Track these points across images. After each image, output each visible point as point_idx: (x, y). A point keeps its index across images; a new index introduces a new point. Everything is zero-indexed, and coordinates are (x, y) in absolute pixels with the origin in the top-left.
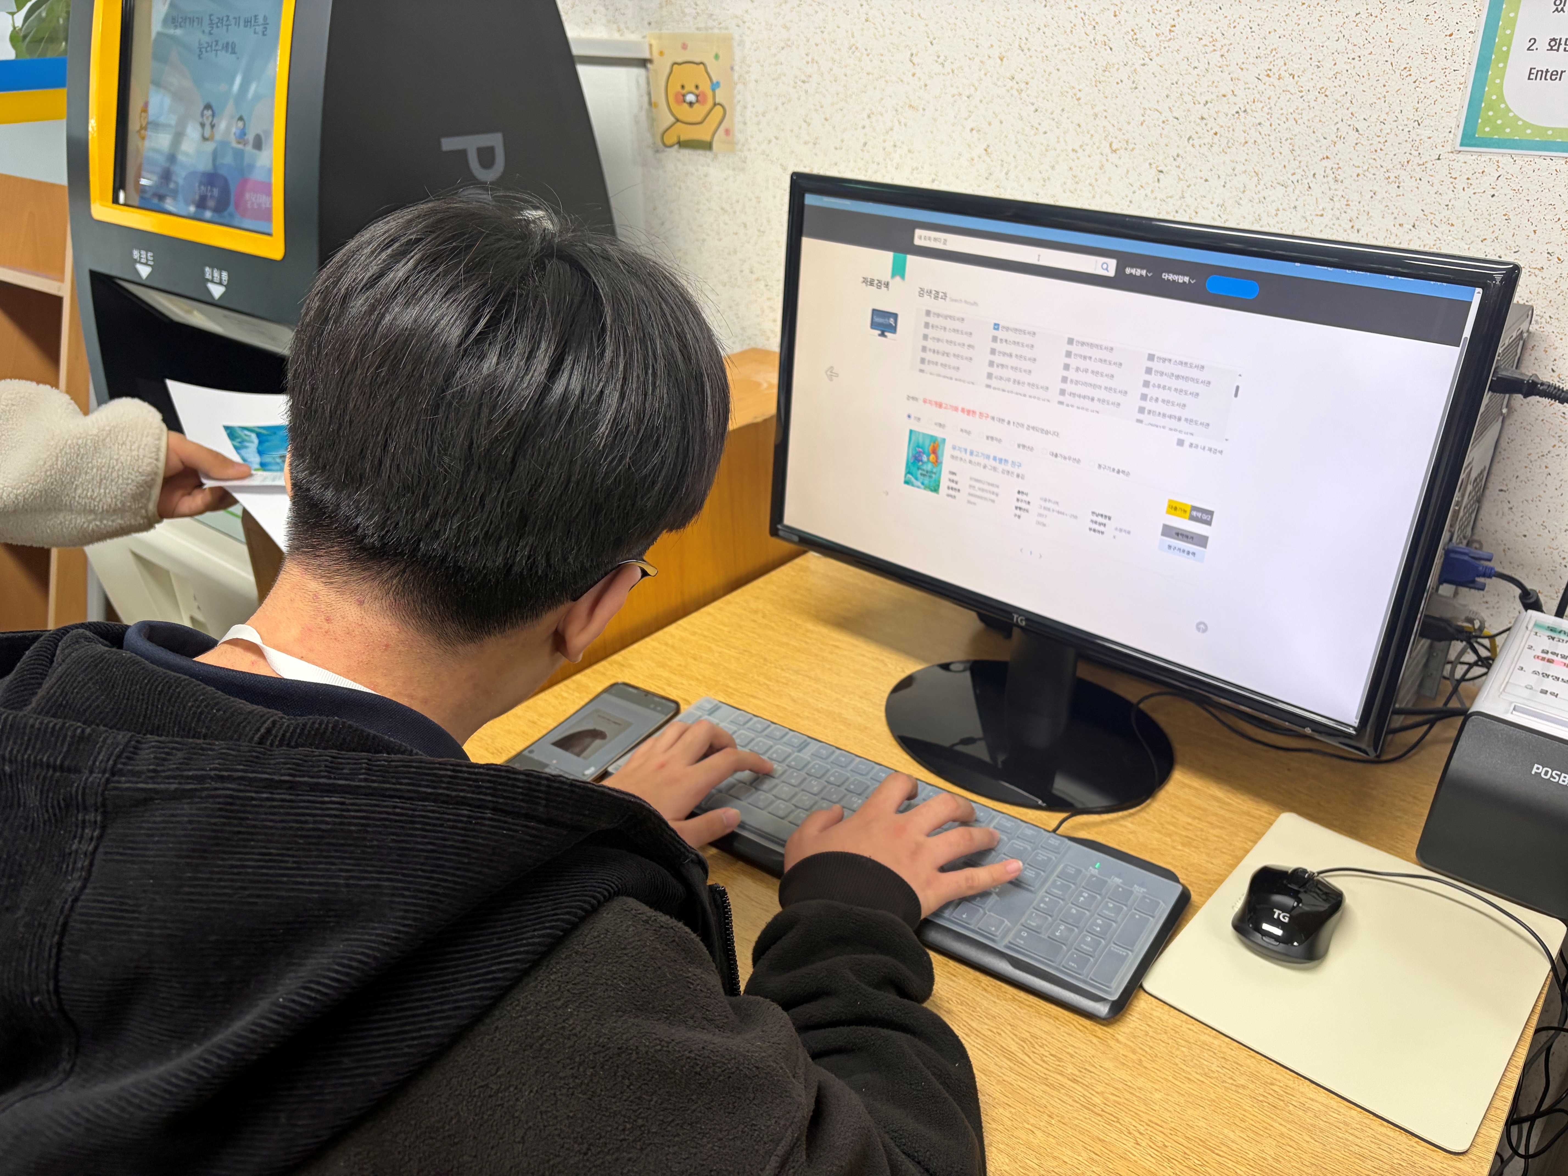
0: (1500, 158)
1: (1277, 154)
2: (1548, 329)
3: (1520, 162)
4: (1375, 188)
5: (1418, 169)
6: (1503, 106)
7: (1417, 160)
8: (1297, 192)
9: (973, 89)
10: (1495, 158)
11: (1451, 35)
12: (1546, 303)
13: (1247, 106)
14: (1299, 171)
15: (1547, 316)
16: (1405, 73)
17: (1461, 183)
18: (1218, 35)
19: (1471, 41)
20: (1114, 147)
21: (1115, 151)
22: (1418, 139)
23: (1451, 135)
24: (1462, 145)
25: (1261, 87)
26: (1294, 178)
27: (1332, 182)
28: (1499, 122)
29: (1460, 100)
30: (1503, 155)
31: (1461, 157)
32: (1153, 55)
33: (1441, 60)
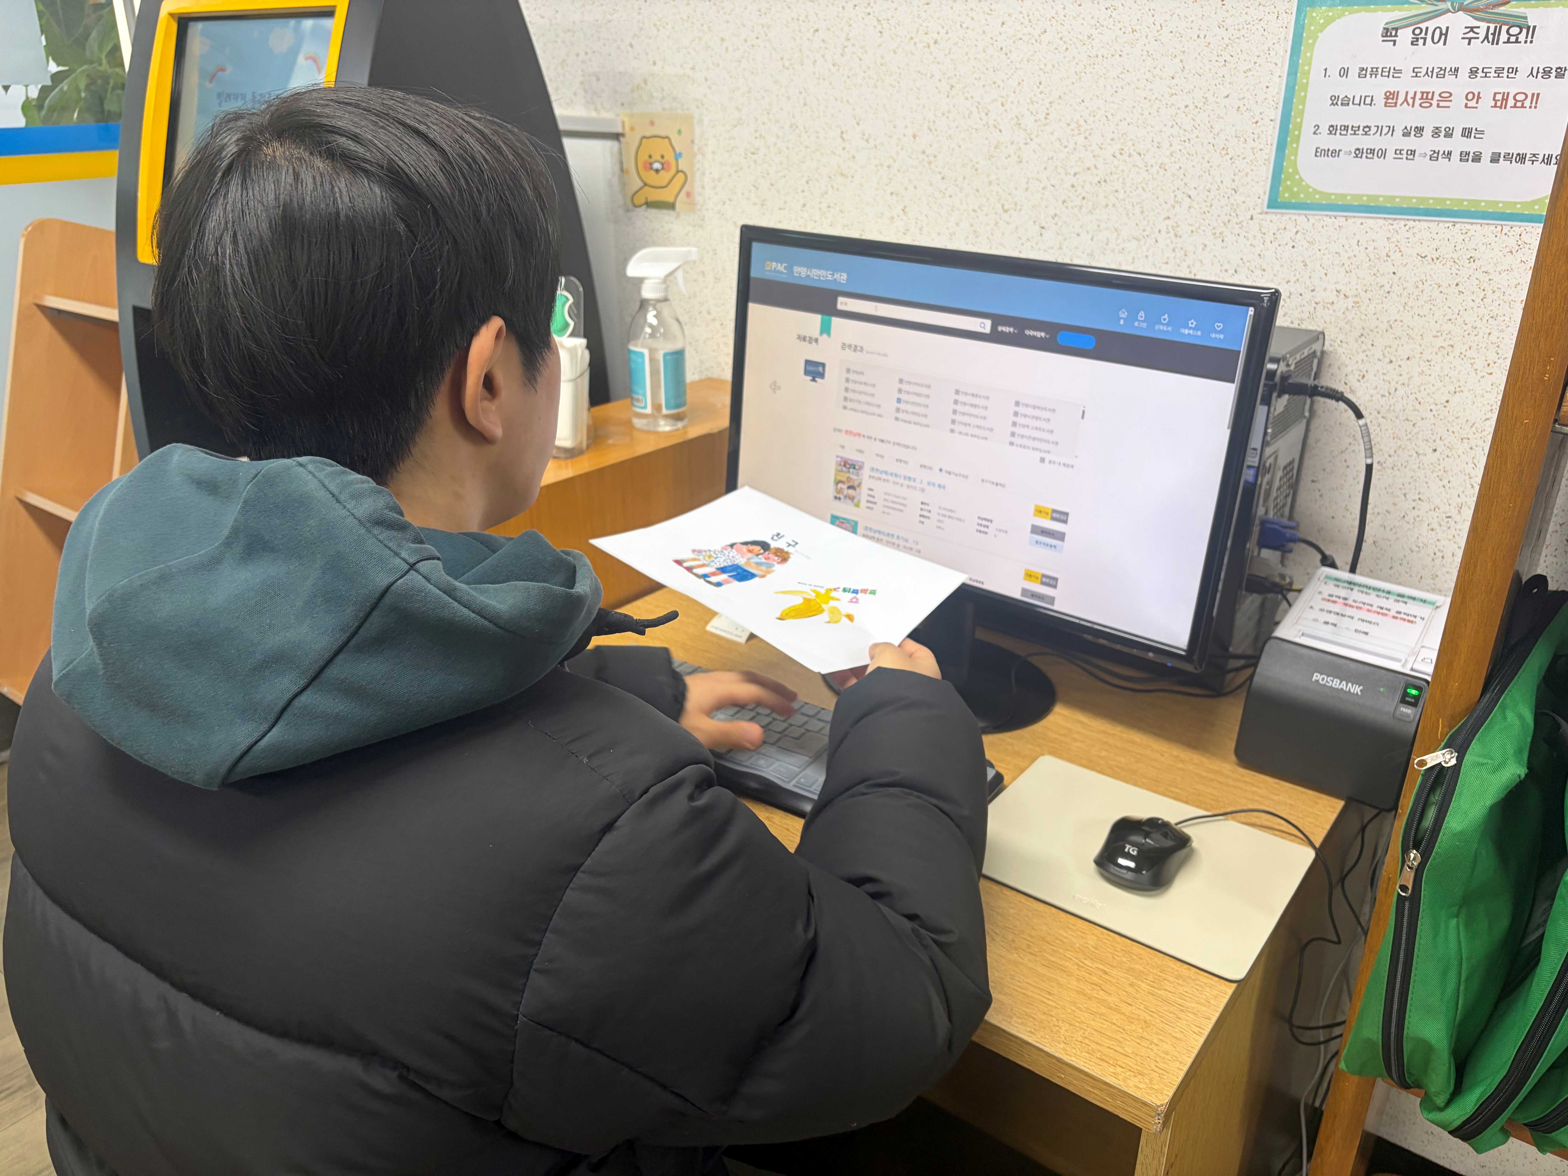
0: (1297, 217)
1: (1131, 215)
2: (1340, 350)
3: (1312, 220)
4: (1206, 242)
5: (1237, 227)
6: (1297, 177)
7: (1235, 220)
8: (1147, 245)
9: (891, 160)
10: (1293, 217)
11: (1257, 122)
12: (1338, 330)
13: (1107, 178)
14: (1148, 229)
15: (1338, 341)
16: (1224, 152)
17: (1269, 237)
18: (1082, 122)
19: (1271, 127)
20: (1006, 207)
21: (1006, 211)
22: (1235, 203)
23: (1260, 201)
24: (1269, 207)
25: (1116, 162)
26: (1145, 234)
27: (1173, 237)
28: (1295, 189)
29: (1266, 173)
30: (1299, 215)
31: (1268, 217)
32: (1033, 136)
33: (1250, 141)
